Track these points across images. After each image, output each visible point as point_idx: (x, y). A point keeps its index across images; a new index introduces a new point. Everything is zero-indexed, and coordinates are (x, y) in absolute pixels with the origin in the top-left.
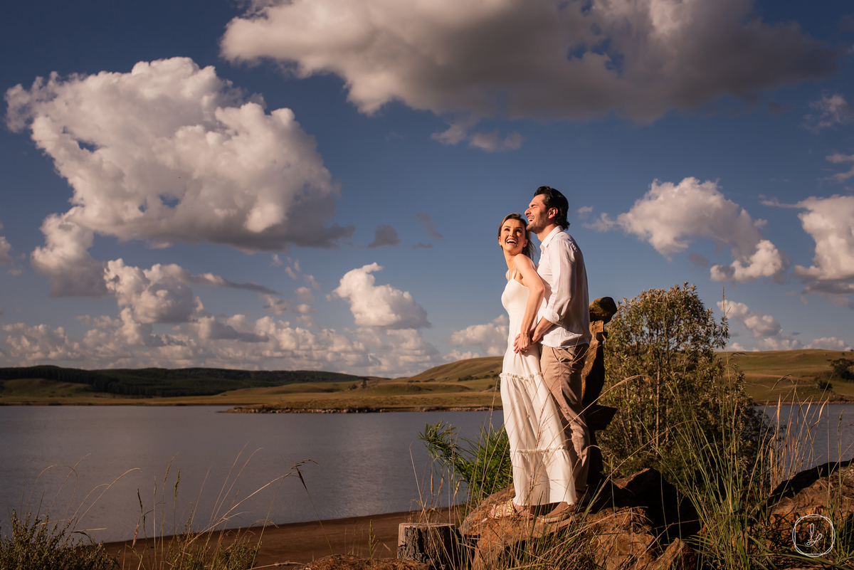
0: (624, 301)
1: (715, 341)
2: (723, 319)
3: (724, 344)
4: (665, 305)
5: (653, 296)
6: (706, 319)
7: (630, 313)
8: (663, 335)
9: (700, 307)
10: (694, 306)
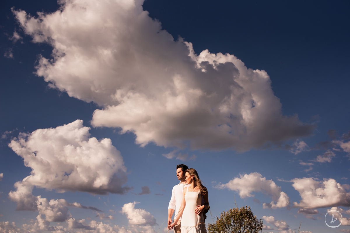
0: (224, 213)
1: (258, 228)
2: (261, 220)
3: (261, 229)
4: (239, 214)
5: (235, 211)
6: (254, 220)
7: (226, 217)
8: (239, 226)
9: (252, 215)
10: (250, 215)
